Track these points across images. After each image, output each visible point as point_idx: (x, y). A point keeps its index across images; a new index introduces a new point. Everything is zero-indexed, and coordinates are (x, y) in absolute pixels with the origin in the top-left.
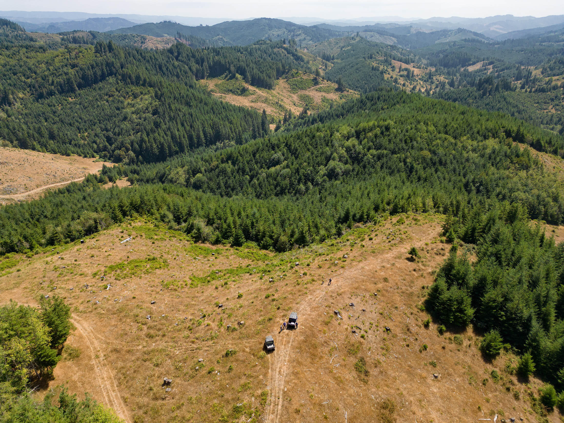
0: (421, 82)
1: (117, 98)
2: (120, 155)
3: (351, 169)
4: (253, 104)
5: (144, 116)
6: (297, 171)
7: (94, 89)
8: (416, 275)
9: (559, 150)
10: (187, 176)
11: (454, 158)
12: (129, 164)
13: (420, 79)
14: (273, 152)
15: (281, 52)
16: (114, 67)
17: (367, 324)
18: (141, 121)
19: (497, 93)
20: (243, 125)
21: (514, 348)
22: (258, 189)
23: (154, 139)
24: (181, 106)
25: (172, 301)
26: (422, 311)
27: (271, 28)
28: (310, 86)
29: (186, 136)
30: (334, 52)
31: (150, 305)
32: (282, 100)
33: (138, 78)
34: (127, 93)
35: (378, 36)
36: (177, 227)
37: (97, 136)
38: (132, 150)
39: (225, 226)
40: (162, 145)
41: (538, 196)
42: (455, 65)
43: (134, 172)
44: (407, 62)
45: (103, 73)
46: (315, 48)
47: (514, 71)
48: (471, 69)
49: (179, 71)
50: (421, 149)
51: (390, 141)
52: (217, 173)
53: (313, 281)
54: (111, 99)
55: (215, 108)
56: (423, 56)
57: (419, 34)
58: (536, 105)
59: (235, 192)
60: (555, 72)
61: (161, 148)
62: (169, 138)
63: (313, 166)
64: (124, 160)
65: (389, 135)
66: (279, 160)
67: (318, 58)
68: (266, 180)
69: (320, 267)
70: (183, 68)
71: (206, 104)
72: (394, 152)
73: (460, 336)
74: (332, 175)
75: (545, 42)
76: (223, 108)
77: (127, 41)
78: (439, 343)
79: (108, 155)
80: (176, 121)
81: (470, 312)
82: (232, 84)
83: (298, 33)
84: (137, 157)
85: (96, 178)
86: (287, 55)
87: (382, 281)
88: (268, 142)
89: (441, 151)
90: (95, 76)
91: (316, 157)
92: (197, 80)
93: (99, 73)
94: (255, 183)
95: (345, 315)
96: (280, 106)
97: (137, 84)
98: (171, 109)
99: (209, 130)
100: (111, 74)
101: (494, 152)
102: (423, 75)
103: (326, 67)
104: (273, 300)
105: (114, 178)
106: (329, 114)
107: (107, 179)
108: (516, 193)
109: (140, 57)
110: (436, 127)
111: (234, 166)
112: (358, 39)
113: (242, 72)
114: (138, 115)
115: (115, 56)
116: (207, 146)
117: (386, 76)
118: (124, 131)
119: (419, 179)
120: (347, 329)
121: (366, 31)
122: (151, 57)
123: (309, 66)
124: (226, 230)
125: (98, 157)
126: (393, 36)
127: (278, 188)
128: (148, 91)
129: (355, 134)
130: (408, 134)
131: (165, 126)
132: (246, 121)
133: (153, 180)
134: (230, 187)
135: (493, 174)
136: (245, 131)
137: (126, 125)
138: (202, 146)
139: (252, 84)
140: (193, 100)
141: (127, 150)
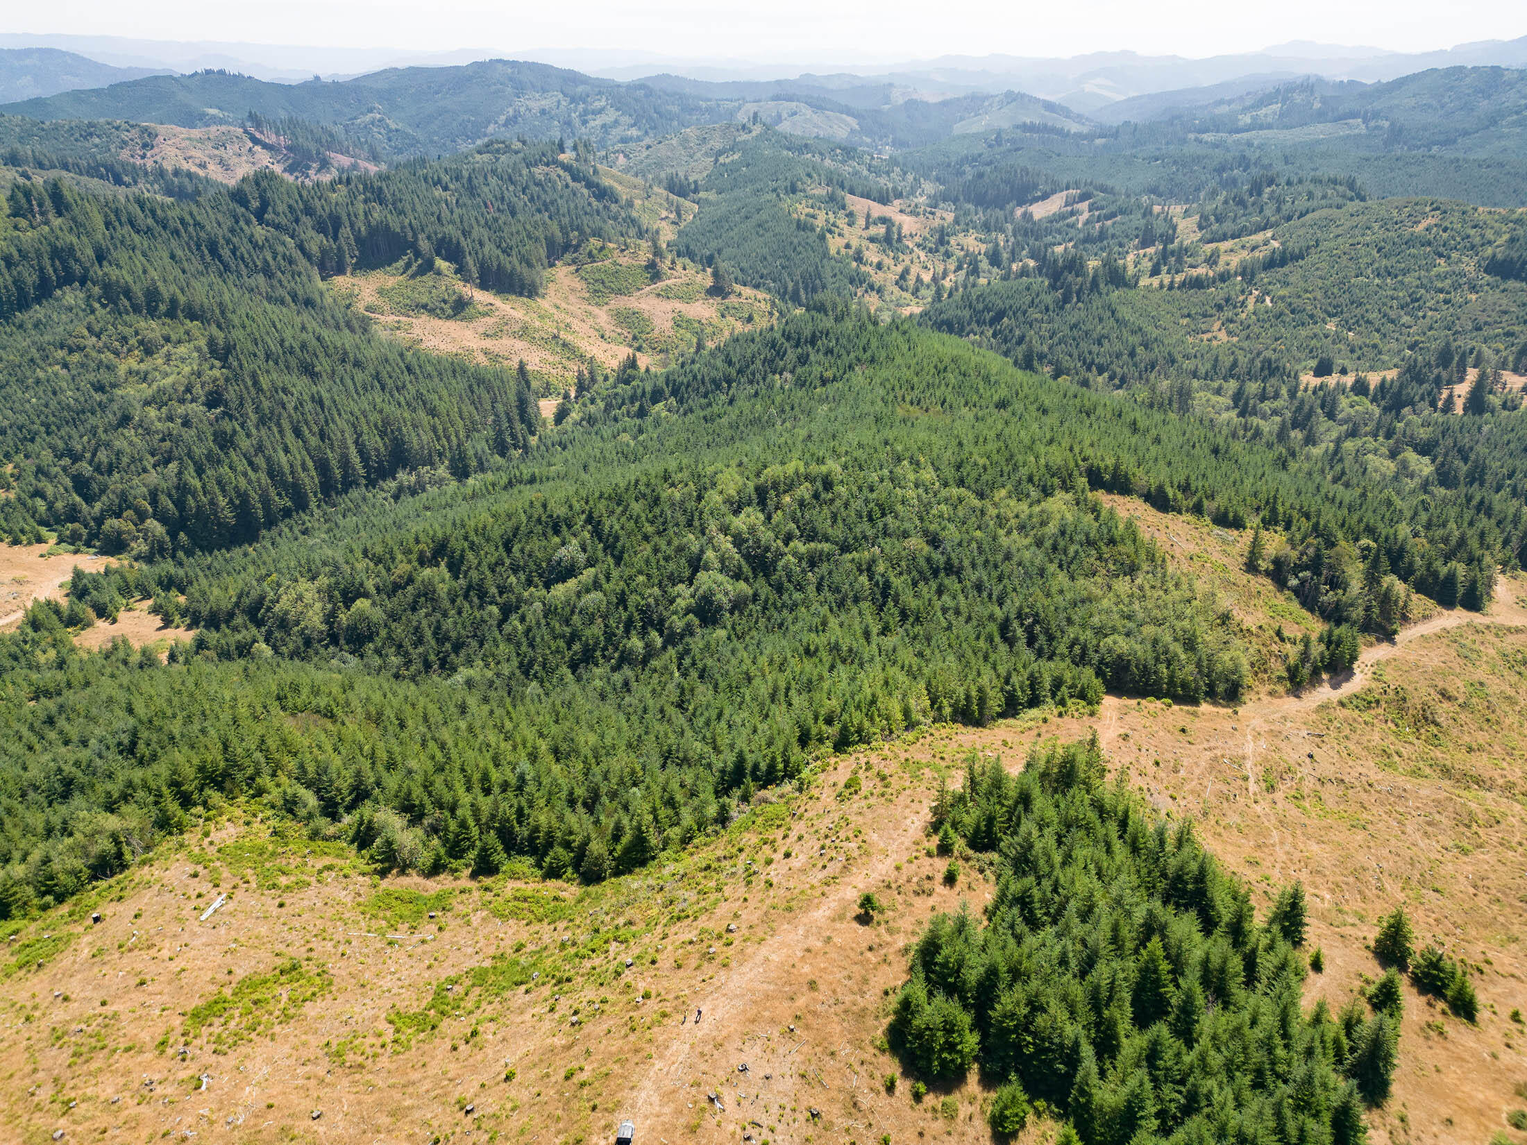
0: (922, 254)
1: (94, 354)
2: (120, 533)
3: (751, 592)
4: (488, 344)
5: (181, 410)
6: (622, 601)
7: (21, 326)
8: (874, 960)
9: (1206, 503)
10: (329, 606)
11: (980, 550)
12: (149, 559)
13: (918, 245)
14: (557, 540)
15: (554, 176)
16: (77, 260)
17: (775, 1110)
18: (175, 427)
19: (1095, 296)
20: (466, 414)
21: (1053, 1107)
22: (524, 648)
23: (219, 483)
24: (287, 378)
25: (359, 1103)
26: (883, 1051)
27: (520, 90)
28: (639, 285)
29: (310, 464)
30: (698, 169)
31: (311, 1123)
32: (568, 326)
33: (152, 296)
34: (124, 340)
35: (808, 112)
36: (331, 830)
37: (46, 475)
38: (154, 516)
39: (453, 825)
40: (244, 497)
41: (1155, 642)
42: (999, 202)
43: (168, 584)
44: (884, 200)
45: (44, 279)
46: (645, 153)
47: (1137, 220)
48: (1040, 211)
49: (269, 258)
50: (906, 535)
51: (834, 517)
52: (410, 599)
53: (664, 1015)
54: (76, 358)
55: (384, 374)
56: (924, 171)
57: (912, 105)
58: (1185, 321)
59: (463, 653)
60: (1228, 226)
61: (242, 505)
62: (265, 479)
63: (660, 585)
64: (133, 544)
65: (832, 501)
66: (572, 566)
67: (656, 189)
68: (543, 622)
69: (679, 967)
70: (280, 249)
71: (357, 364)
72: (845, 548)
73: (954, 1098)
74: (707, 612)
75: (1206, 131)
76: (409, 369)
77: (97, 141)
78: (914, 1124)
79: (84, 532)
80: (279, 425)
81: (971, 1041)
82: (424, 288)
83: (598, 105)
84: (173, 535)
85: (57, 612)
86: (572, 184)
87: (805, 988)
88: (541, 510)
89: (951, 533)
90: (20, 289)
91: (667, 559)
92: (323, 279)
93: (31, 279)
94: (515, 629)
95: (729, 1097)
96: (565, 345)
97: (152, 312)
98: (260, 390)
99: (375, 442)
100: (67, 279)
101: (1063, 533)
102: (926, 233)
103: (679, 215)
104: (583, 1085)
105: (110, 608)
106: (695, 377)
107: (91, 614)
108: (1109, 640)
109: (150, 221)
110: (937, 469)
111: (456, 578)
112: (757, 130)
113: (453, 253)
114: (164, 410)
115: (78, 226)
116: (371, 483)
117: (834, 244)
118: (125, 460)
119: (904, 615)
120: (733, 1134)
121: (777, 98)
122: (182, 221)
123: (634, 214)
124: (457, 835)
125: (52, 538)
126: (849, 111)
127: (577, 647)
128: (187, 333)
129: (754, 496)
130: (874, 495)
131: (248, 442)
132: (473, 403)
133: (231, 615)
134: (448, 639)
135: (1061, 592)
136: (471, 430)
137: (127, 441)
138: (358, 485)
139: (484, 286)
140: (321, 355)
141: (142, 516)
